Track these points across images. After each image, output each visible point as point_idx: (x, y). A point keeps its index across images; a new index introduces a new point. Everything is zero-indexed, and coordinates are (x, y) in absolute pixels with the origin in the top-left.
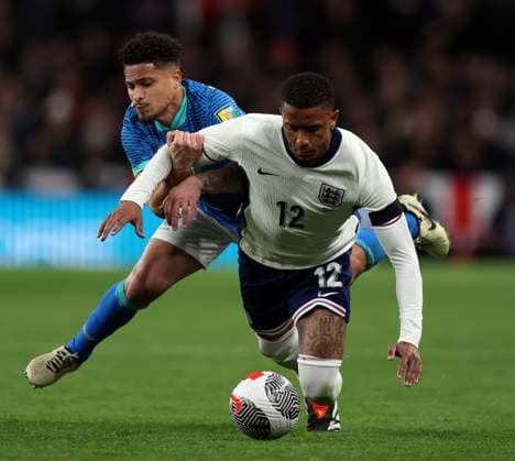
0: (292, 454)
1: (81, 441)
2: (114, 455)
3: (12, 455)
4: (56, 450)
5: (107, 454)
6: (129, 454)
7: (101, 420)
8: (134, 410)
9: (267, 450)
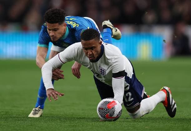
0: (139, 126)
1: (64, 121)
2: (75, 126)
3: (40, 126)
4: (55, 124)
5: (74, 126)
6: (81, 126)
7: (71, 114)
8: (83, 110)
9: (130, 124)
